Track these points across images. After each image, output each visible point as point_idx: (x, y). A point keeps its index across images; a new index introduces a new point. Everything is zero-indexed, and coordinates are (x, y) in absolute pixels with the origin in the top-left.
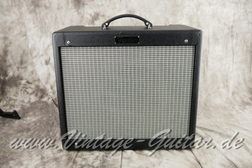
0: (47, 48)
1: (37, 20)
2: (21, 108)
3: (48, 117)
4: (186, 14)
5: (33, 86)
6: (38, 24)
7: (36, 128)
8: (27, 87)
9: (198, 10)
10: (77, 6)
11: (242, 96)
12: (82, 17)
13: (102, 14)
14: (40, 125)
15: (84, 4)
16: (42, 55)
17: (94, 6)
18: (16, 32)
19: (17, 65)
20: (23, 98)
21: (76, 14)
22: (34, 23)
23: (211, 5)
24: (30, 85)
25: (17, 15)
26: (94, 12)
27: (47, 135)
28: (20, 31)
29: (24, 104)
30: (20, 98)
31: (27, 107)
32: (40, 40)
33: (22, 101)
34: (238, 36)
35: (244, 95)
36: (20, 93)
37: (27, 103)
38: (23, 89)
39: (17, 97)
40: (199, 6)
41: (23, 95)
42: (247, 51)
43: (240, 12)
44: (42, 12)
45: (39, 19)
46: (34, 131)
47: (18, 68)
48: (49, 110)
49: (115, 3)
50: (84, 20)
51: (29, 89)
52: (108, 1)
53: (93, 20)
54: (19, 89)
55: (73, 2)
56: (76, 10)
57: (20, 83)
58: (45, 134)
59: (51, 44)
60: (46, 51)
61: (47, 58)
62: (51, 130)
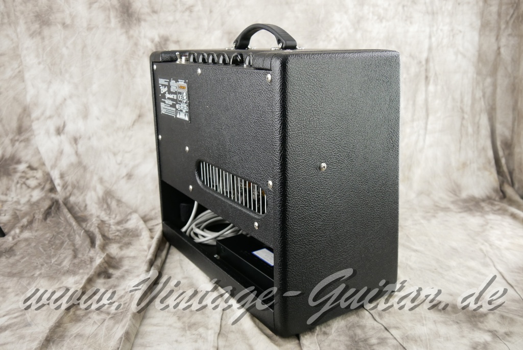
0: (61, 104)
1: (44, 49)
2: (13, 215)
3: (56, 232)
4: (335, 38)
5: (39, 174)
6: (45, 58)
7: (26, 252)
8: (28, 176)
9: (356, 30)
10: (126, 23)
12: (136, 44)
13: (174, 38)
14: (35, 246)
15: (139, 20)
16: (50, 117)
17: (159, 23)
18: (9, 73)
19: (11, 136)
20: (19, 197)
21: (123, 38)
22: (38, 56)
24: (34, 173)
25: (12, 40)
26: (159, 36)
27: (44, 263)
28: (17, 70)
29: (19, 207)
30: (13, 198)
31: (22, 212)
32: (48, 88)
33: (16, 202)
34: (437, 78)
36: (13, 188)
37: (24, 204)
38: (20, 181)
39: (8, 196)
40: (358, 22)
41: (18, 191)
42: (453, 109)
43: (441, 30)
44: (56, 34)
45: (48, 49)
46: (22, 256)
47: (13, 142)
48: (60, 220)
50: (140, 50)
51: (31, 179)
53: (157, 49)
54: (13, 181)
55: (119, 16)
56: (124, 30)
57: (15, 169)
58: (42, 261)
59: (71, 97)
60: (59, 109)
61: (59, 123)
62: (55, 255)
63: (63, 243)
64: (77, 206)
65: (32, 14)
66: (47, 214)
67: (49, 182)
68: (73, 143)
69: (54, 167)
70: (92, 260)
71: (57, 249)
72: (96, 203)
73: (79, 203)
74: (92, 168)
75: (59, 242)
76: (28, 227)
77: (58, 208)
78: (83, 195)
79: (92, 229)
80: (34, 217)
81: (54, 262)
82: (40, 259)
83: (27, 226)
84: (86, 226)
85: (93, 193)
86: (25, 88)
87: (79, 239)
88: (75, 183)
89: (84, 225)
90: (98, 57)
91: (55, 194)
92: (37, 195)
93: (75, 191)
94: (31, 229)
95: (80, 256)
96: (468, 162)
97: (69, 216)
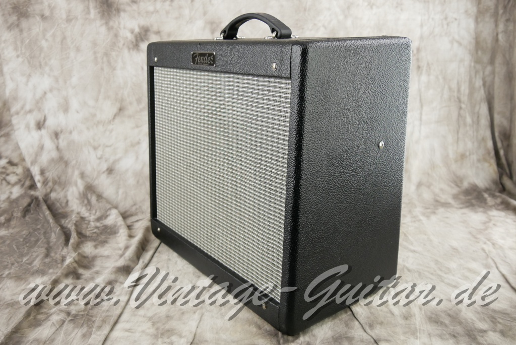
0: (41, 98)
1: (22, 42)
3: (33, 229)
4: (324, 26)
5: (19, 170)
6: (23, 51)
8: (8, 172)
9: (346, 17)
10: (106, 14)
11: (437, 191)
12: (116, 36)
13: (155, 28)
15: (118, 11)
16: (30, 111)
17: (139, 13)
21: (103, 30)
22: (16, 49)
23: (374, 7)
24: (15, 169)
26: (139, 26)
27: (15, 262)
31: (2, 209)
32: (28, 81)
34: (430, 68)
35: (442, 190)
37: (4, 201)
40: (348, 8)
42: (450, 99)
43: (433, 19)
44: (35, 27)
45: (27, 41)
48: (39, 217)
49: (180, 7)
50: (120, 42)
51: (11, 175)
52: (168, 3)
53: (137, 40)
55: (98, 7)
56: (104, 21)
59: (51, 90)
60: (39, 104)
61: (39, 117)
62: (27, 254)
63: (37, 241)
64: (58, 202)
65: (9, 6)
66: (26, 211)
67: (29, 178)
68: (54, 137)
69: (34, 162)
70: (63, 259)
71: (31, 247)
72: (77, 199)
73: (60, 199)
74: (74, 162)
75: (35, 239)
76: (6, 225)
77: (38, 205)
78: (64, 190)
79: (69, 226)
80: (12, 215)
81: (26, 261)
82: (12, 257)
83: (4, 223)
84: (65, 222)
85: (74, 189)
86: (4, 82)
87: (55, 236)
88: (56, 179)
89: (63, 221)
90: (78, 50)
91: (35, 191)
92: (16, 192)
93: (56, 187)
94: (8, 227)
95: (53, 254)
96: (468, 154)
97: (47, 212)
